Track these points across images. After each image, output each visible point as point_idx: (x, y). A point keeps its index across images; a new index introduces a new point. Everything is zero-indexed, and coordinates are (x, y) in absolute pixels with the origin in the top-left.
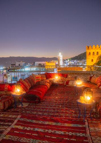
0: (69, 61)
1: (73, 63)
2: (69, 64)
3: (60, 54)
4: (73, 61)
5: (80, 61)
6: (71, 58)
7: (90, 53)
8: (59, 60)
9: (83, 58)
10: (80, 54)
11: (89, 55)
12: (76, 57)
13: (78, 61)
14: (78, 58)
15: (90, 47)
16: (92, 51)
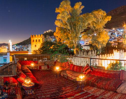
0: (16, 46)
1: (19, 47)
2: (16, 48)
3: (10, 41)
4: (19, 46)
5: (24, 46)
6: (17, 44)
7: (34, 40)
8: (9, 45)
9: (26, 44)
10: (24, 40)
11: (33, 42)
12: (21, 42)
13: (23, 46)
14: (23, 43)
15: (34, 36)
16: (35, 39)
